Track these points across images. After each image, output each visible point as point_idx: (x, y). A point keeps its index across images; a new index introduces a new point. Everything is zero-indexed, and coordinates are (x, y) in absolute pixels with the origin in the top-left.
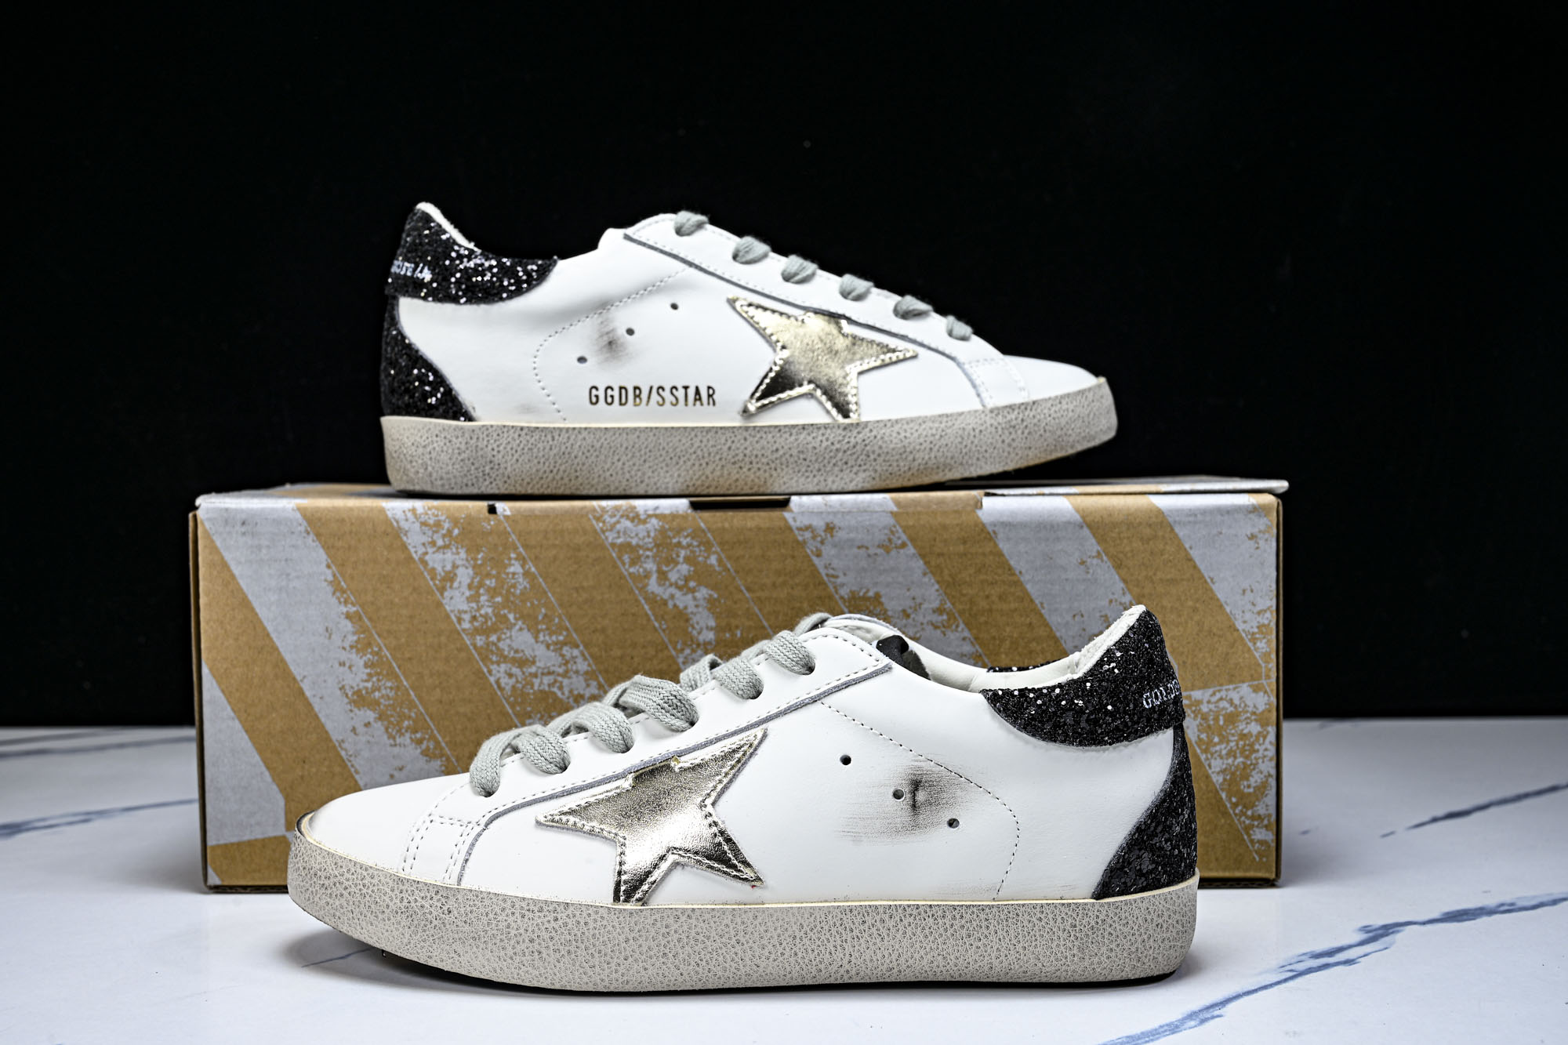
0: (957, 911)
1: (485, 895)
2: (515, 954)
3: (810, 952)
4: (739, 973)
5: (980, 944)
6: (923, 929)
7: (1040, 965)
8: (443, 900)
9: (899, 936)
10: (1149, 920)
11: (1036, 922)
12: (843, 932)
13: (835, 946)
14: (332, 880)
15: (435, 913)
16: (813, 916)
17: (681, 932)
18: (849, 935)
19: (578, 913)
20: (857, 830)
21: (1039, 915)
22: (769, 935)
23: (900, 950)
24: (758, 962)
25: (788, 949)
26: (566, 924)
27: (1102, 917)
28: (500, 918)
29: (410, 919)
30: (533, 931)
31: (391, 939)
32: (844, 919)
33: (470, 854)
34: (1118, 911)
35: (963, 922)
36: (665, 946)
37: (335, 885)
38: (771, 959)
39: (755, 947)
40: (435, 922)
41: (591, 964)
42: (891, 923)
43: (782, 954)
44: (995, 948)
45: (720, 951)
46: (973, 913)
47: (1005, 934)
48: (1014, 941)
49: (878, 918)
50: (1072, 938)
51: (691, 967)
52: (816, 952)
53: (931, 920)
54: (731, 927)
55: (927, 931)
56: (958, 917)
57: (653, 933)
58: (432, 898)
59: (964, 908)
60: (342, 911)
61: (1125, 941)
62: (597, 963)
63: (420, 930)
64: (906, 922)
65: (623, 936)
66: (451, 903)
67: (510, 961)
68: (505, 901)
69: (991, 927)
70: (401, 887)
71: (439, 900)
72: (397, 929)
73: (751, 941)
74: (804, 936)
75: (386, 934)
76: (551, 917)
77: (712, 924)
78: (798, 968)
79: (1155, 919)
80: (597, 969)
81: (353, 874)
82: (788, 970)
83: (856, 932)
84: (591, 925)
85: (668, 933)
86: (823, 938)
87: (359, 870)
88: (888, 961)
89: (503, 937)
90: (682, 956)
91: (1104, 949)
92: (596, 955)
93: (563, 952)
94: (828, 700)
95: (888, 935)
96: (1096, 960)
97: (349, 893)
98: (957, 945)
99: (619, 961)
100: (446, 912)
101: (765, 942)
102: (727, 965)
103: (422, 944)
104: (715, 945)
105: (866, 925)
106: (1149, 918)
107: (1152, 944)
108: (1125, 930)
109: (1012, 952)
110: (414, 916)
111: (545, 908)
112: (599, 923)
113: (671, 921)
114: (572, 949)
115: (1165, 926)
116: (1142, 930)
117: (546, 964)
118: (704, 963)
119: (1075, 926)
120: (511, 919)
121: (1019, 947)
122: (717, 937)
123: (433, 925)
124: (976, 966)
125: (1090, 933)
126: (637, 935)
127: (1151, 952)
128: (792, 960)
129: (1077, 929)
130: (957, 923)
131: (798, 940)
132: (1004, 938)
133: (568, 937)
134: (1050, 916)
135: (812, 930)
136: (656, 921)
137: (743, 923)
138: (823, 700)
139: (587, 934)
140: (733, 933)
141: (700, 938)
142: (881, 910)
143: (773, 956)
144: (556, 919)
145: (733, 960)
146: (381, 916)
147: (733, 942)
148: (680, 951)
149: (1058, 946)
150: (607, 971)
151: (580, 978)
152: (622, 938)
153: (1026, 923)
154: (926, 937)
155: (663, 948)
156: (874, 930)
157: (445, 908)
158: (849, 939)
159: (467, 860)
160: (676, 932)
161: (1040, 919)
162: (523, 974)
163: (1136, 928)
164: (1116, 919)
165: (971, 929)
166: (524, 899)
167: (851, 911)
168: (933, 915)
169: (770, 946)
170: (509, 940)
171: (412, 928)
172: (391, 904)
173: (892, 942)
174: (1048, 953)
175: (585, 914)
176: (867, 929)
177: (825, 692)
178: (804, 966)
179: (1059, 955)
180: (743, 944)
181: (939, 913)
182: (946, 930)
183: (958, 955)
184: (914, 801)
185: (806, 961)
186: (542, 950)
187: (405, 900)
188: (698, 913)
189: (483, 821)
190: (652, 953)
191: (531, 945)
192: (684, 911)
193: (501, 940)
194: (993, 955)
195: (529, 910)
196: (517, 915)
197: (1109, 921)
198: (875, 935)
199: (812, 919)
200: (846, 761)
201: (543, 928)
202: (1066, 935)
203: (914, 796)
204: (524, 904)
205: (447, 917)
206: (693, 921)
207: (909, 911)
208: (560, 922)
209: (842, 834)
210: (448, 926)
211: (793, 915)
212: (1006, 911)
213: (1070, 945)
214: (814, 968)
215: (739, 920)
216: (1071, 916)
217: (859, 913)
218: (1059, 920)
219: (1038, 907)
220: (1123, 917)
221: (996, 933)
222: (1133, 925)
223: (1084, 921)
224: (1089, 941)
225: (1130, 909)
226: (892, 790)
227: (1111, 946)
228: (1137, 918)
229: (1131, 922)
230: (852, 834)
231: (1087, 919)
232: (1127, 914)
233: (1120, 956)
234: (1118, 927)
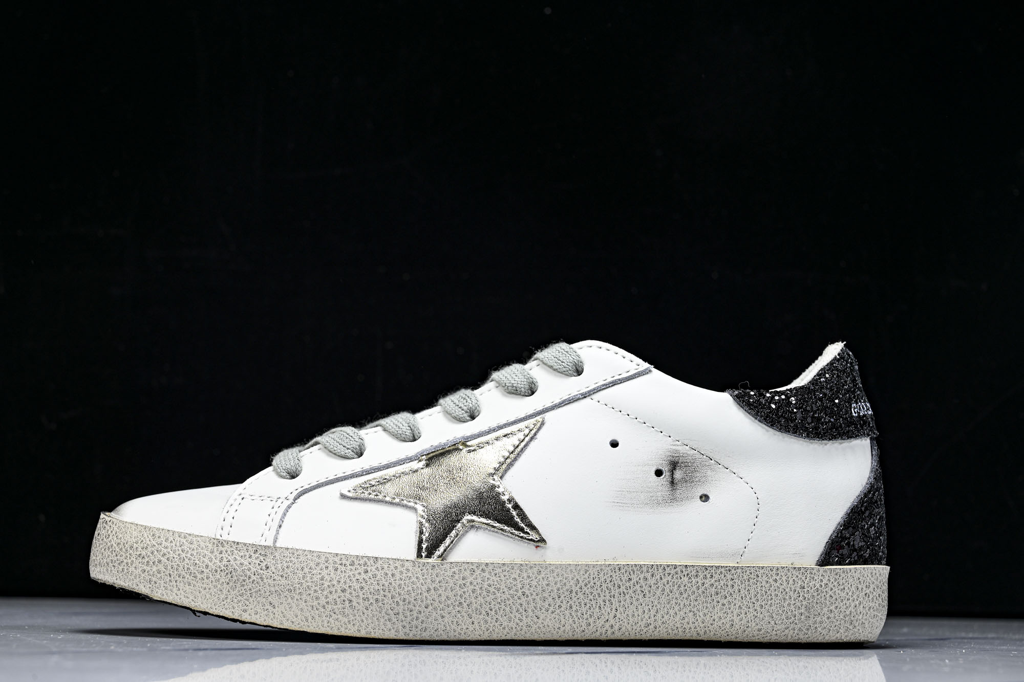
0: (708, 571)
1: (301, 552)
2: (328, 603)
3: (583, 605)
4: (521, 624)
5: (725, 601)
6: (679, 587)
7: (773, 623)
8: (262, 558)
9: (658, 592)
10: (860, 589)
11: (773, 583)
12: (612, 588)
13: (604, 601)
14: (150, 549)
15: (253, 570)
16: (588, 573)
17: (475, 583)
18: (617, 591)
19: (386, 566)
20: (624, 502)
21: (774, 577)
22: (550, 589)
23: (659, 606)
24: (539, 614)
25: (564, 602)
26: (375, 576)
27: (825, 581)
28: (315, 572)
29: (229, 576)
30: (345, 582)
31: (208, 596)
32: (614, 576)
33: (283, 521)
34: (837, 577)
35: (713, 581)
36: (461, 596)
37: (152, 553)
38: (550, 612)
39: (538, 598)
40: (253, 577)
41: (396, 611)
42: (652, 581)
43: (560, 607)
44: (737, 606)
45: (508, 602)
46: (721, 573)
47: (746, 593)
48: (754, 600)
49: (642, 576)
50: (801, 598)
51: (481, 617)
52: (588, 605)
53: (686, 579)
54: (518, 581)
55: (682, 589)
56: (708, 576)
57: (451, 584)
58: (251, 556)
59: (714, 568)
60: (159, 575)
61: (842, 604)
62: (401, 611)
63: (238, 585)
64: (665, 580)
65: (426, 586)
66: (269, 561)
67: (323, 610)
68: (319, 557)
69: (736, 587)
70: (221, 548)
71: (256, 559)
72: (215, 587)
73: (534, 594)
74: (579, 590)
75: (203, 592)
76: (362, 570)
77: (503, 578)
78: (571, 621)
79: (864, 589)
80: (401, 617)
81: (171, 542)
82: (563, 623)
83: (623, 589)
84: (398, 576)
85: (464, 584)
86: (595, 592)
87: (177, 538)
88: (647, 617)
89: (317, 588)
90: (475, 605)
91: (825, 610)
92: (401, 603)
93: (371, 601)
94: (596, 396)
95: (650, 592)
96: (819, 619)
97: (168, 559)
98: (706, 602)
99: (420, 609)
100: (264, 568)
101: (546, 595)
102: (512, 616)
103: (240, 598)
104: (504, 596)
105: (632, 582)
106: (860, 587)
107: (861, 610)
108: (843, 595)
109: (751, 610)
110: (234, 573)
111: (357, 562)
112: (404, 575)
113: (467, 573)
114: (380, 598)
115: (871, 596)
116: (855, 597)
117: (356, 612)
118: (493, 613)
119: (804, 588)
120: (325, 572)
121: (757, 605)
122: (506, 590)
123: (251, 580)
124: (720, 624)
125: (815, 594)
126: (437, 586)
127: (860, 617)
128: (567, 612)
129: (806, 590)
130: (708, 582)
131: (574, 594)
132: (746, 596)
133: (377, 587)
134: (784, 578)
135: (586, 585)
136: (454, 573)
137: (529, 577)
138: (593, 397)
139: (393, 584)
140: (520, 586)
141: (492, 589)
142: (645, 569)
143: (552, 609)
144: (366, 572)
145: (518, 611)
146: (199, 576)
147: (520, 594)
148: (474, 601)
149: (789, 605)
150: (409, 619)
151: (384, 624)
152: (424, 588)
153: (764, 583)
154: (681, 594)
155: (459, 598)
156: (637, 587)
157: (263, 565)
158: (617, 595)
159: (280, 526)
160: (471, 583)
161: (776, 581)
162: (333, 622)
163: (850, 594)
164: (835, 584)
165: (719, 587)
166: (337, 555)
167: (620, 569)
168: (688, 575)
169: (550, 599)
170: (323, 590)
171: (231, 584)
172: (210, 564)
173: (652, 599)
174: (780, 612)
175: (392, 567)
176: (632, 586)
177: (594, 389)
178: (576, 619)
179: (789, 613)
180: (527, 596)
181: (693, 573)
182: (698, 588)
183: (706, 612)
184: (673, 478)
185: (579, 614)
186: (353, 599)
187: (225, 559)
188: (491, 567)
189: (292, 497)
190: (449, 602)
191: (342, 594)
192: (479, 565)
193: (315, 591)
194: (735, 613)
195: (341, 564)
196: (331, 568)
197: (831, 585)
198: (639, 592)
199: (587, 576)
200: (614, 444)
201: (354, 579)
202: (796, 595)
203: (673, 474)
204: (337, 559)
205: (265, 572)
206: (486, 574)
207: (668, 570)
208: (370, 574)
209: (614, 504)
210: (265, 580)
211: (571, 571)
212: (748, 572)
213: (798, 604)
214: (585, 621)
215: (525, 575)
216: (801, 579)
217: (626, 572)
218: (791, 582)
219: (774, 570)
220: (841, 583)
221: (740, 592)
222: (848, 591)
223: (811, 584)
224: (815, 601)
225: (846, 577)
226: (654, 469)
227: (831, 608)
228: (851, 585)
229: (846, 588)
230: (620, 504)
231: (814, 582)
232: (844, 581)
233: (838, 617)
234: (837, 592)
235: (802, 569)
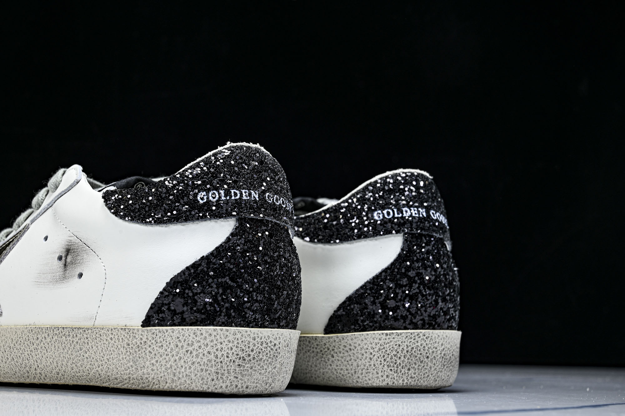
0: (74, 332)
3: (19, 358)
6: (62, 344)
9: (53, 348)
11: (110, 341)
16: (17, 334)
20: (39, 281)
21: (111, 336)
25: (8, 356)
27: (144, 340)
32: (30, 336)
34: (154, 336)
35: (77, 339)
38: (4, 362)
42: (49, 340)
43: (7, 359)
44: (95, 359)
46: (81, 333)
47: (96, 349)
48: (103, 354)
49: (43, 336)
50: (128, 353)
52: (21, 357)
53: (64, 338)
56: (75, 336)
59: (77, 329)
61: (161, 359)
64: (55, 339)
69: (90, 343)
74: (14, 347)
78: (16, 369)
79: (185, 346)
82: (14, 371)
83: (35, 346)
86: (22, 348)
88: (54, 367)
91: (148, 363)
95: (49, 348)
96: (145, 371)
98: (78, 356)
105: (39, 341)
106: (180, 345)
107: (183, 364)
108: (162, 351)
116: (174, 353)
121: (105, 358)
125: (137, 350)
127: (183, 370)
128: (13, 363)
129: (130, 346)
130: (75, 340)
131: (12, 349)
132: (97, 352)
134: (116, 337)
135: (17, 343)
142: (44, 331)
149: (123, 358)
153: (105, 341)
154: (64, 349)
156: (43, 344)
158: (33, 350)
161: (111, 339)
163: (169, 350)
164: (153, 341)
165: (81, 344)
167: (32, 331)
168: (65, 334)
169: (1, 353)
173: (51, 353)
176: (39, 344)
178: (20, 369)
181: (67, 333)
182: (71, 345)
183: (81, 364)
184: (66, 262)
185: (19, 364)
194: (96, 365)
197: (149, 343)
198: (44, 348)
199: (16, 336)
200: (46, 239)
202: (125, 351)
203: (66, 259)
207: (55, 331)
209: (35, 283)
211: (9, 333)
214: (25, 369)
216: (127, 337)
217: (35, 333)
218: (121, 340)
219: (110, 330)
220: (159, 341)
221: (92, 348)
222: (167, 348)
223: (133, 341)
224: (138, 355)
225: (163, 336)
226: (57, 255)
227: (152, 362)
228: (170, 343)
229: (164, 346)
230: (38, 283)
231: (136, 340)
232: (162, 339)
233: (160, 370)
234: (155, 348)
235: (127, 329)
